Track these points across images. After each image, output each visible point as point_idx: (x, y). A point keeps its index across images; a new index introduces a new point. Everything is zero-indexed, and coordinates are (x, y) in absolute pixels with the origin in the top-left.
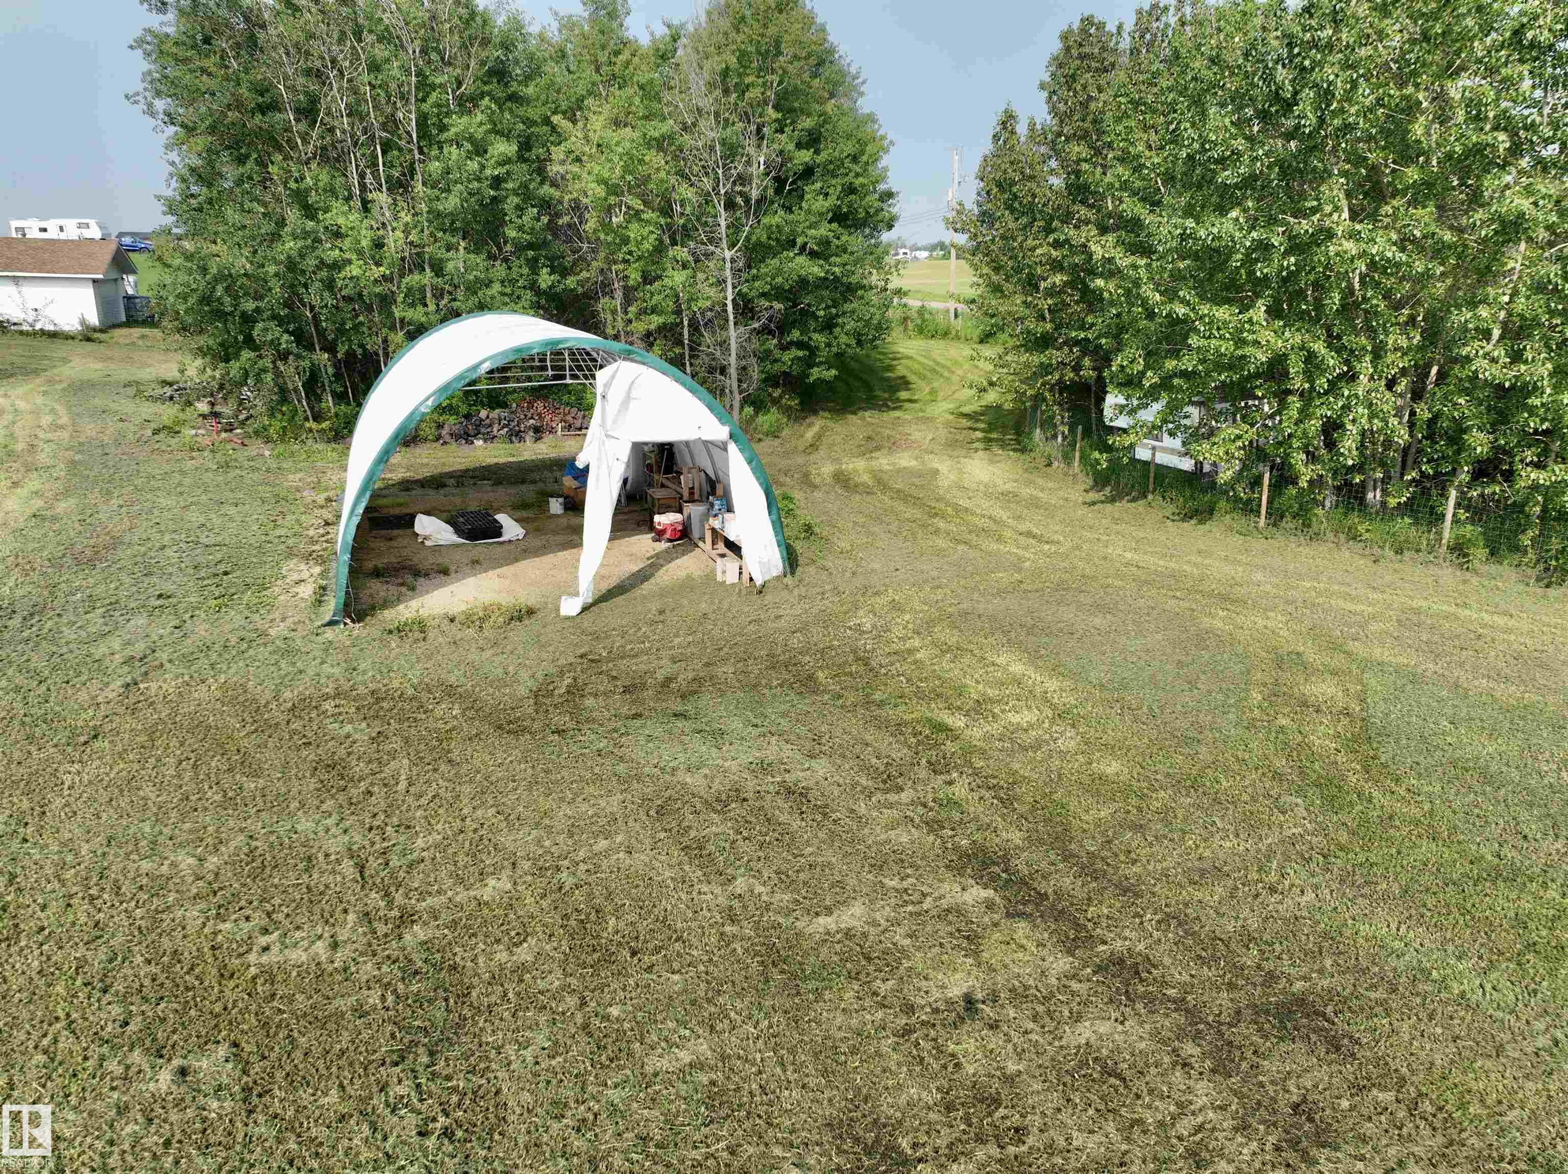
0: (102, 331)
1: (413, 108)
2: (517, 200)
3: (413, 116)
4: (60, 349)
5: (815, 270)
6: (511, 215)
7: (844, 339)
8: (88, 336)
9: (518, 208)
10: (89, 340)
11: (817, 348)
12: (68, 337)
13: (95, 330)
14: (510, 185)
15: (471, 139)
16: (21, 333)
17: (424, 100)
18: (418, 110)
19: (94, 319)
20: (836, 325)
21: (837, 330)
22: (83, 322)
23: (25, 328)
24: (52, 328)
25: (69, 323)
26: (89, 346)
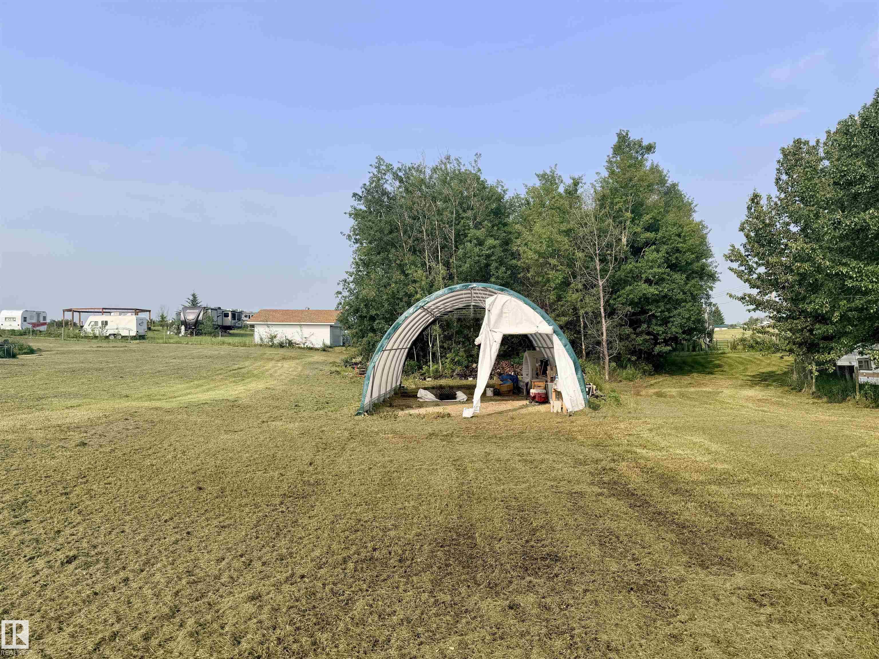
0: (330, 347)
1: (453, 228)
2: (497, 264)
3: (453, 232)
4: (312, 353)
5: (652, 290)
6: (493, 272)
7: (674, 329)
8: (325, 349)
9: (497, 268)
10: (324, 350)
11: (658, 334)
12: (317, 349)
13: (328, 347)
14: (493, 258)
15: (477, 239)
16: (299, 348)
17: (458, 224)
18: (455, 229)
19: (328, 342)
20: (669, 322)
21: (669, 325)
22: (324, 344)
23: (302, 346)
24: (311, 346)
25: (319, 345)
26: (324, 353)
